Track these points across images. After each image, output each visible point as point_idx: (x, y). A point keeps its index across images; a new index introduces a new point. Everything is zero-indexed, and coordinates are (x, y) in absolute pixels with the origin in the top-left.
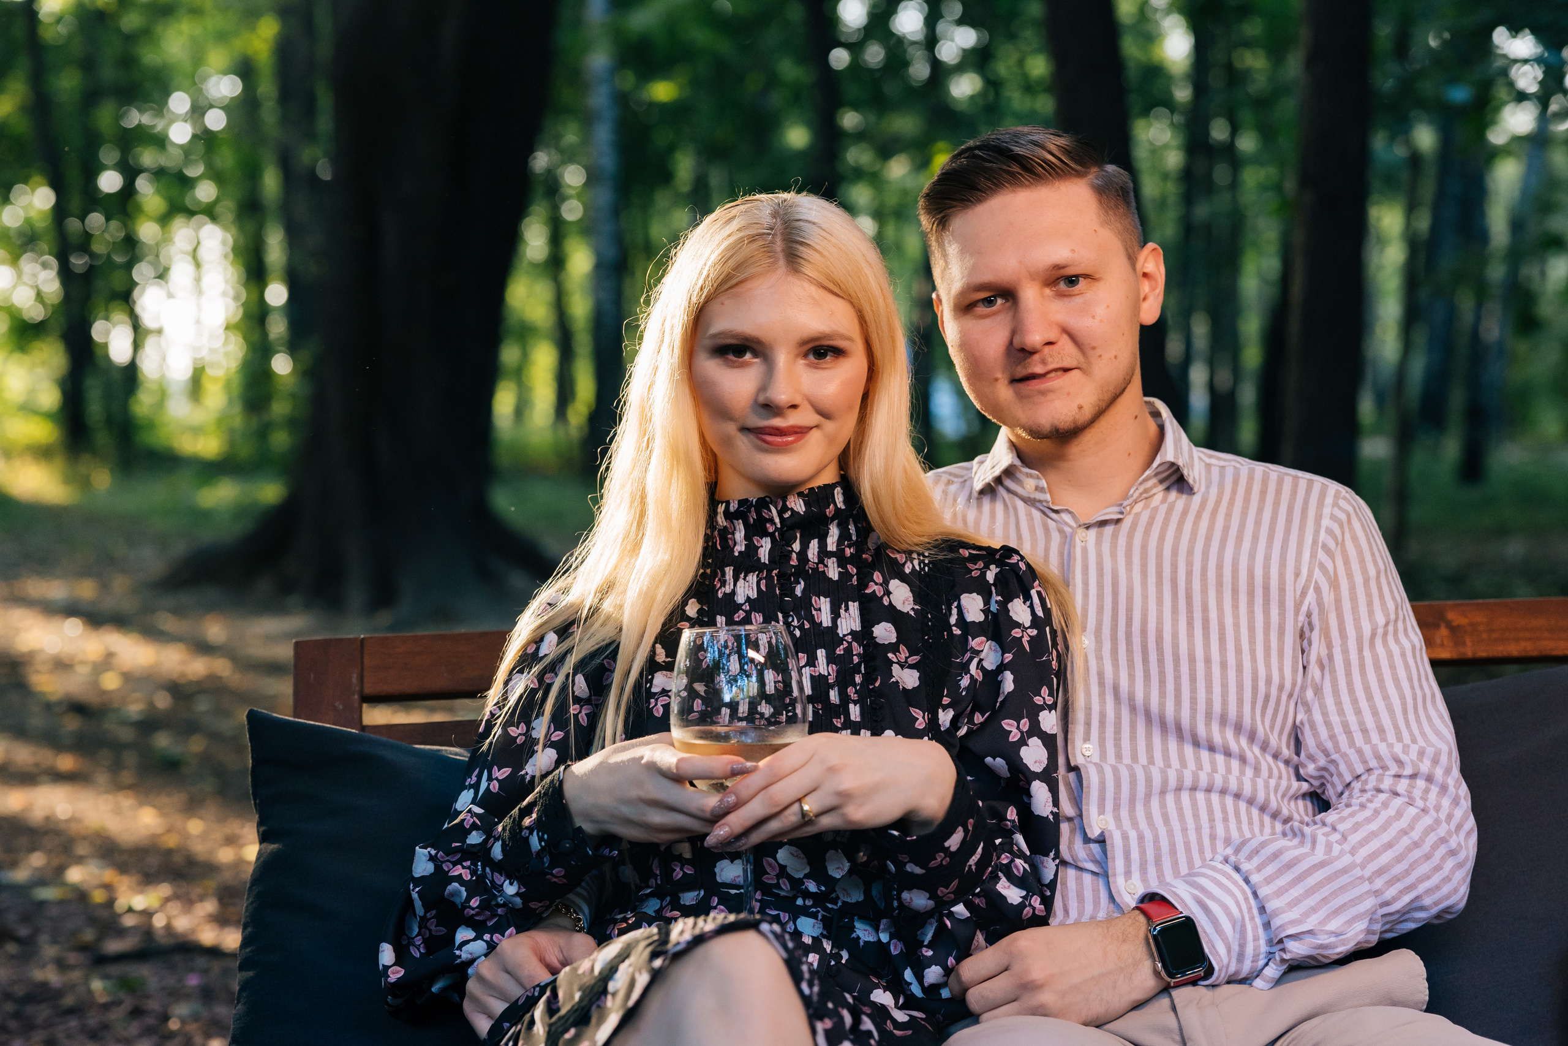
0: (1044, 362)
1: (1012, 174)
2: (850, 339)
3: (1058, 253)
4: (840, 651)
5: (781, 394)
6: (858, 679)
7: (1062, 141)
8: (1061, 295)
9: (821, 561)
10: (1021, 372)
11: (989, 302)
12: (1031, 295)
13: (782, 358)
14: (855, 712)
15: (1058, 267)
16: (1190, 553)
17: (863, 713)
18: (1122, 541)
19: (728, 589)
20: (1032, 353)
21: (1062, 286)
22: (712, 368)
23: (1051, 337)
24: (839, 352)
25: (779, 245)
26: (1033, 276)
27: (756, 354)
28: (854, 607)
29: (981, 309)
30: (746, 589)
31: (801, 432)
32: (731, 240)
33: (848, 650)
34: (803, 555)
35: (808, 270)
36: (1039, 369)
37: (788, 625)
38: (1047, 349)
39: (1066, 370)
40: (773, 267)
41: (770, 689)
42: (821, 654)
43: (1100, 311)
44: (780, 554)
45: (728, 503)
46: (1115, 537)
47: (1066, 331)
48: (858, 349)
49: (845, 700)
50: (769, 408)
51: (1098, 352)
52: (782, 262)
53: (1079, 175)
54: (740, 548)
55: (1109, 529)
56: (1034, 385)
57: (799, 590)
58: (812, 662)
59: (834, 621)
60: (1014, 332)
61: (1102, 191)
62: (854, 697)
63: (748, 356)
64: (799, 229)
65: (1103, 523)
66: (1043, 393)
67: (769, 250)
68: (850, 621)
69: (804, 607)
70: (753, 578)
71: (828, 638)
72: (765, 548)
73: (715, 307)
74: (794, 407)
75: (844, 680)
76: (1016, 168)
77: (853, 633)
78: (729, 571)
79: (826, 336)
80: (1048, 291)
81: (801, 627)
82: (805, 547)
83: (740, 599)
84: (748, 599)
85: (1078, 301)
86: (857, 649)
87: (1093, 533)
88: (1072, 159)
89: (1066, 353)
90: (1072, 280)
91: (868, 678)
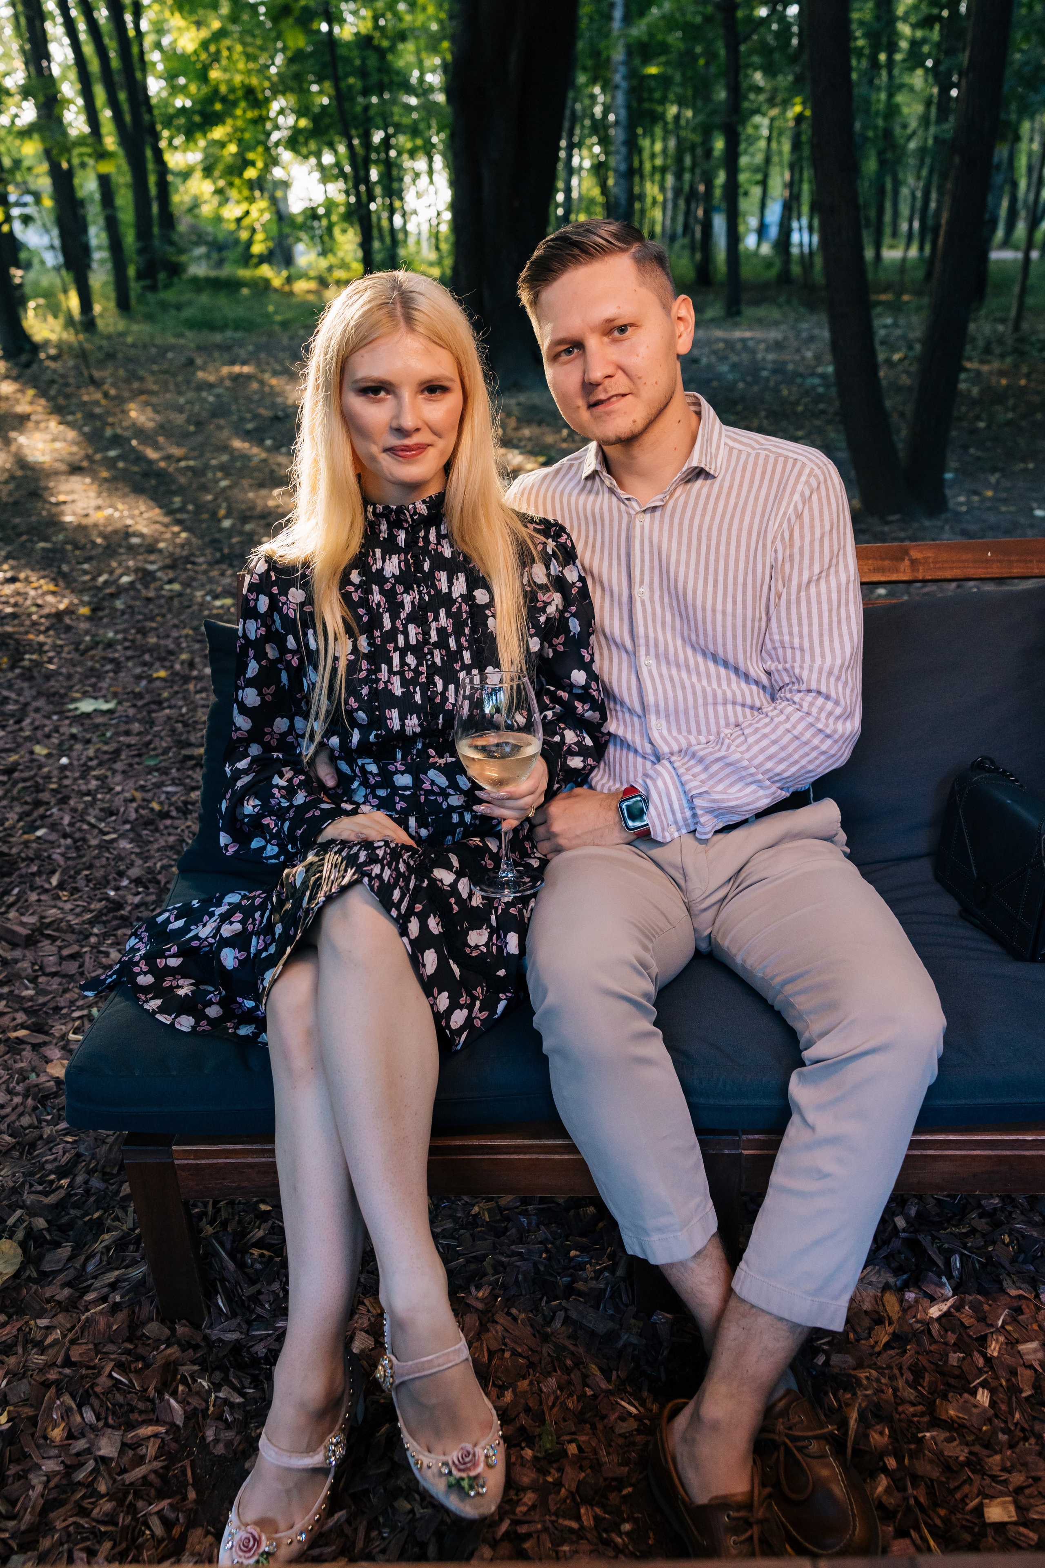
0: (605, 391)
1: (574, 256)
2: (452, 380)
3: (609, 310)
4: (454, 609)
5: (408, 422)
6: (467, 631)
7: (612, 228)
8: (615, 341)
9: (439, 543)
10: (593, 399)
11: (568, 352)
12: (593, 343)
13: (406, 394)
14: (467, 656)
15: (609, 321)
16: (710, 529)
17: (472, 657)
18: (667, 519)
19: (379, 565)
20: (598, 385)
21: (616, 334)
22: (358, 404)
23: (609, 371)
24: (444, 389)
25: (399, 311)
26: (593, 330)
27: (388, 392)
28: (462, 577)
29: (564, 357)
30: (392, 566)
31: (422, 448)
32: (366, 308)
33: (460, 608)
34: (426, 538)
35: (421, 329)
36: (603, 396)
37: (420, 593)
38: (607, 381)
39: (624, 395)
40: (396, 326)
41: (413, 641)
42: (442, 612)
43: (643, 351)
44: (411, 541)
45: (374, 505)
46: (662, 517)
47: (620, 368)
48: (457, 387)
49: (460, 647)
50: (401, 432)
51: (644, 380)
52: (402, 323)
53: (623, 250)
54: (384, 535)
55: (658, 513)
56: (600, 409)
57: (426, 566)
58: (436, 619)
59: (450, 588)
60: (584, 373)
61: (639, 261)
62: (466, 644)
63: (382, 394)
64: (412, 299)
65: (654, 509)
66: (608, 414)
67: (391, 315)
68: (460, 587)
69: (430, 579)
70: (395, 559)
71: (446, 600)
72: (402, 537)
73: (356, 358)
74: (418, 430)
75: (458, 632)
76: (576, 251)
77: (461, 596)
78: (378, 552)
79: (437, 379)
80: (606, 339)
81: (429, 593)
82: (427, 533)
83: (387, 574)
84: (393, 576)
85: (626, 344)
86: (465, 608)
87: (648, 516)
88: (618, 240)
89: (620, 383)
90: (622, 329)
91: (473, 630)
